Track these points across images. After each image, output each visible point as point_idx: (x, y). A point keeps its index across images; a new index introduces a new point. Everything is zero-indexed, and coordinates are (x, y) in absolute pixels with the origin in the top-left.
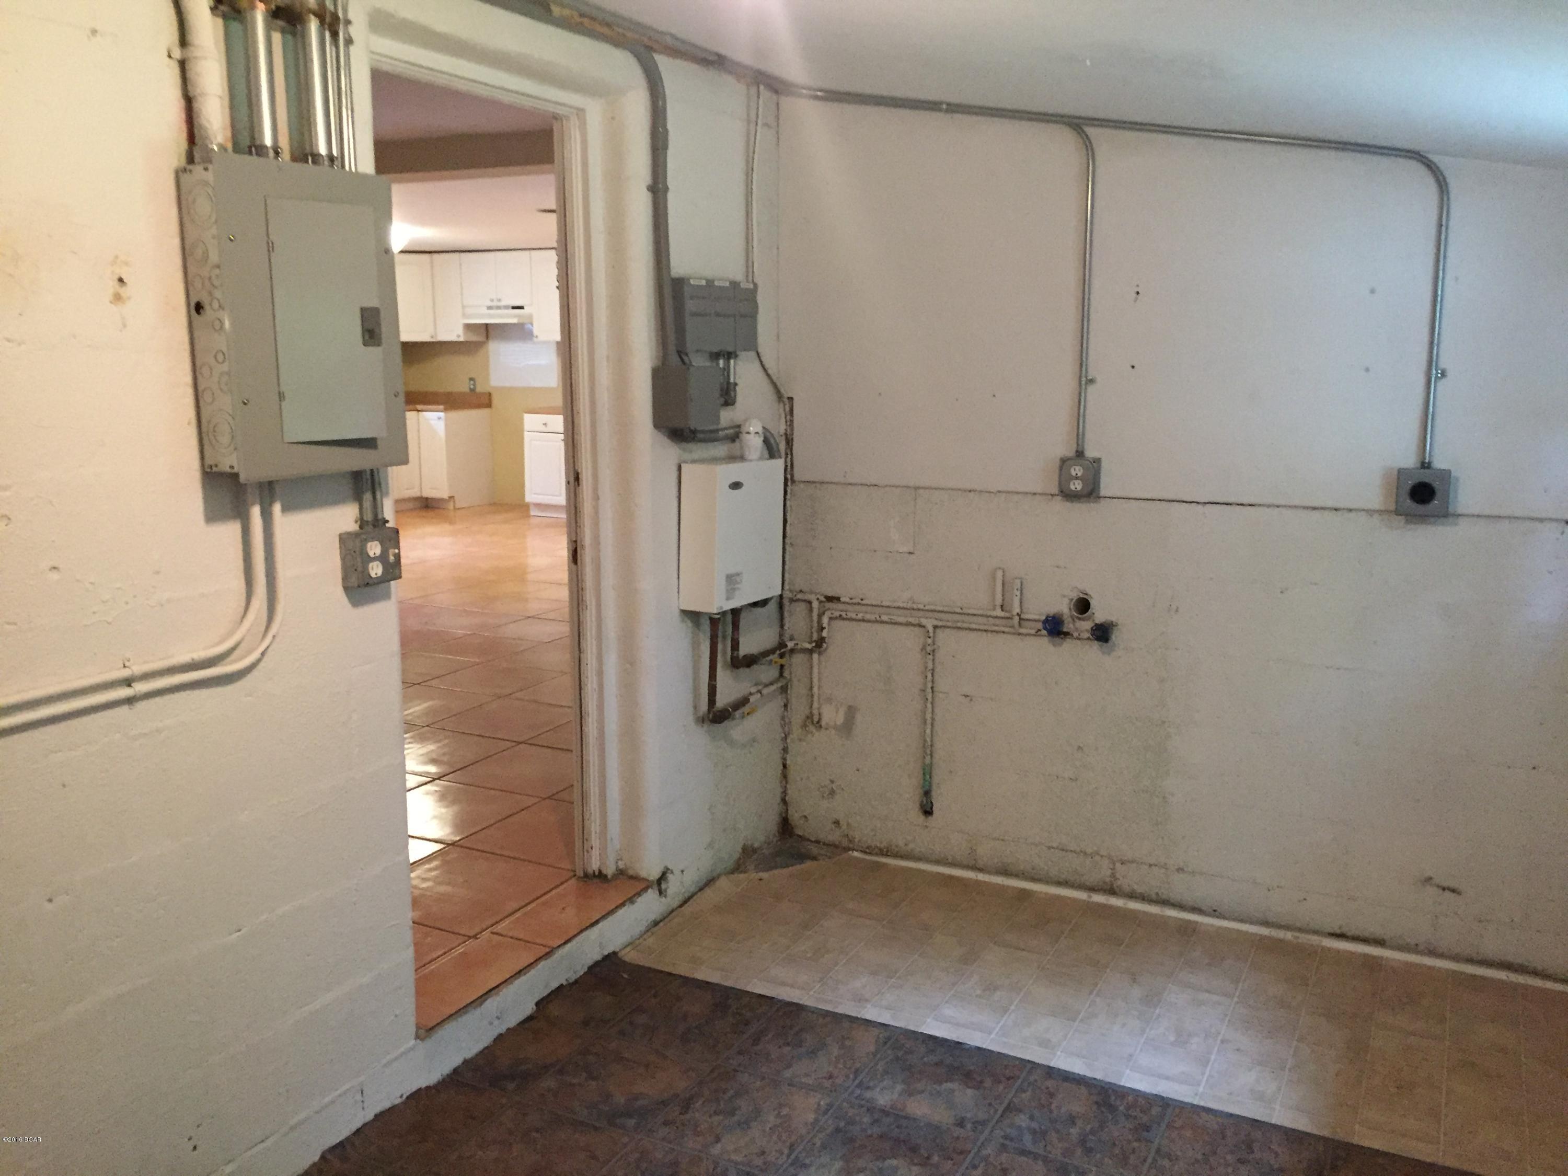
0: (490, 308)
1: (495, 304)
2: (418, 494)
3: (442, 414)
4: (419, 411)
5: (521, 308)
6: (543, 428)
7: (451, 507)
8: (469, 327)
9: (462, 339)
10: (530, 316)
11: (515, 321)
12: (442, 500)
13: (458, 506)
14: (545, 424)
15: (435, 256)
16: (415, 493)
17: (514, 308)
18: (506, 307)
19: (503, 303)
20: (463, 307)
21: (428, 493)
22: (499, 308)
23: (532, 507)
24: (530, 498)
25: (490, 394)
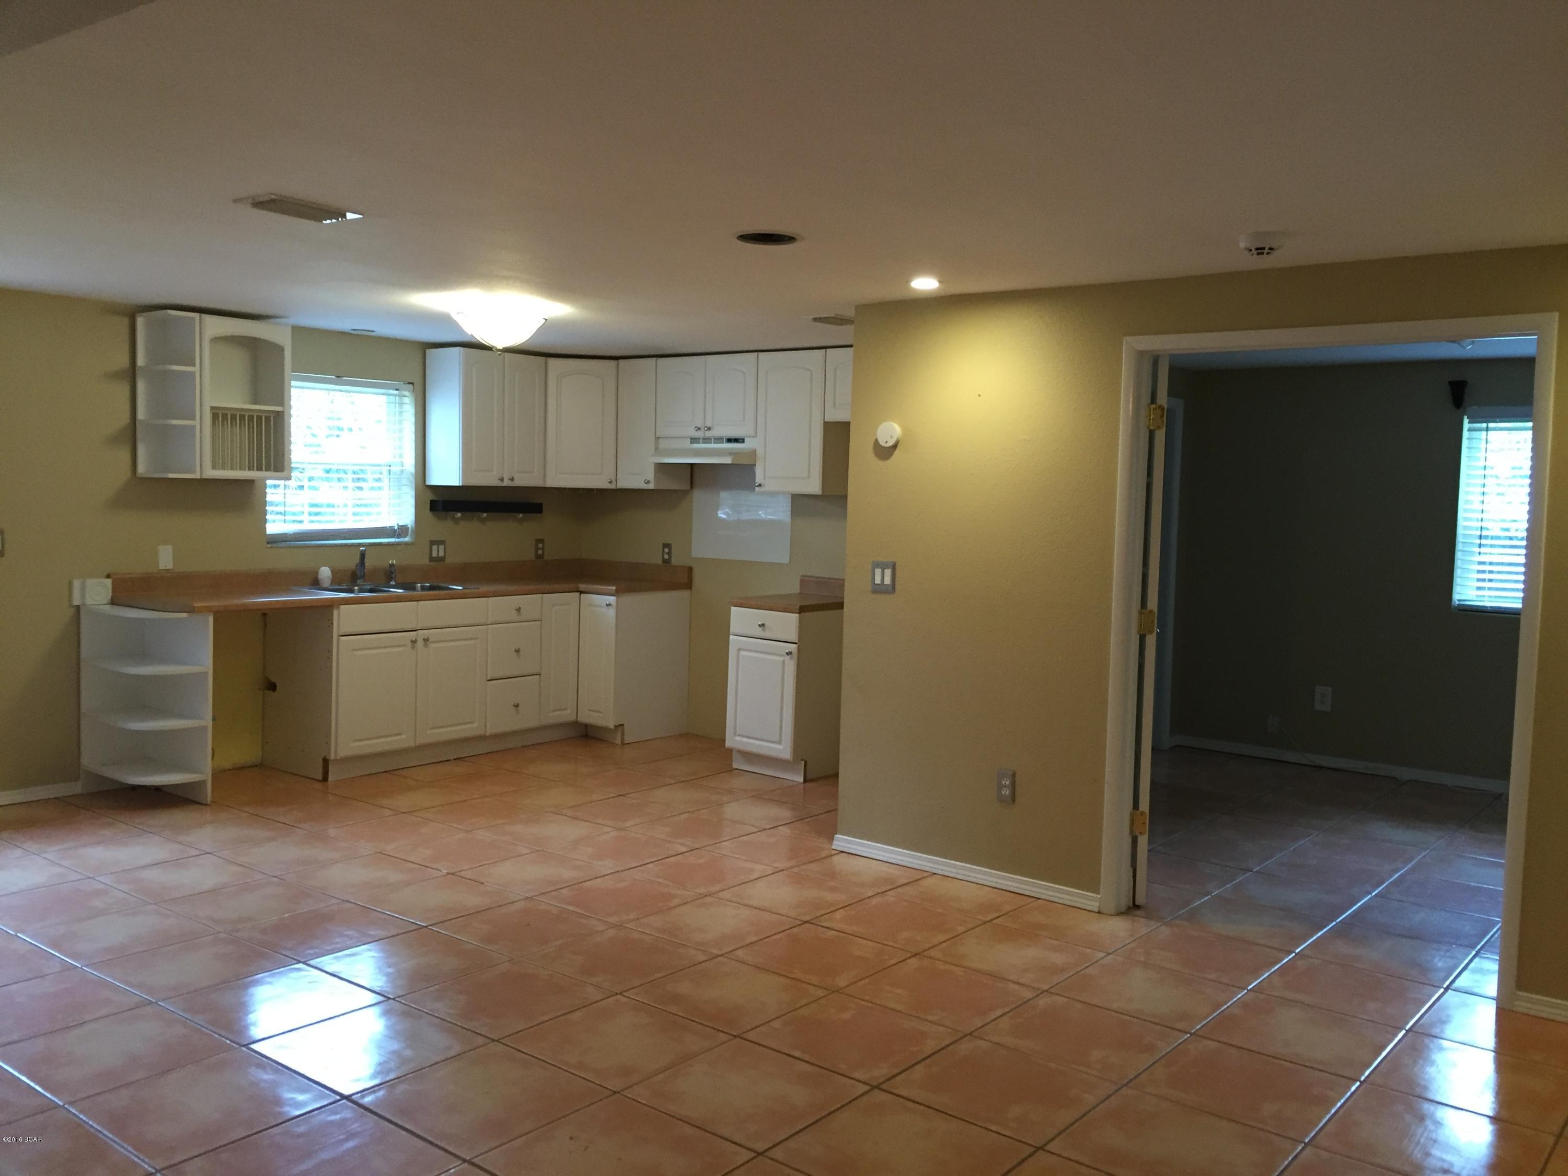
0: (694, 440)
1: (700, 434)
2: (572, 718)
3: (612, 599)
4: (581, 592)
5: (742, 441)
6: (759, 632)
7: (619, 741)
8: (662, 468)
9: (651, 486)
10: (754, 452)
11: (728, 460)
12: (606, 729)
13: (627, 740)
14: (762, 625)
15: (622, 362)
16: (568, 715)
17: (729, 440)
18: (719, 440)
19: (715, 433)
20: (657, 438)
21: (586, 717)
22: (707, 440)
23: (735, 756)
24: (733, 741)
25: (690, 569)
